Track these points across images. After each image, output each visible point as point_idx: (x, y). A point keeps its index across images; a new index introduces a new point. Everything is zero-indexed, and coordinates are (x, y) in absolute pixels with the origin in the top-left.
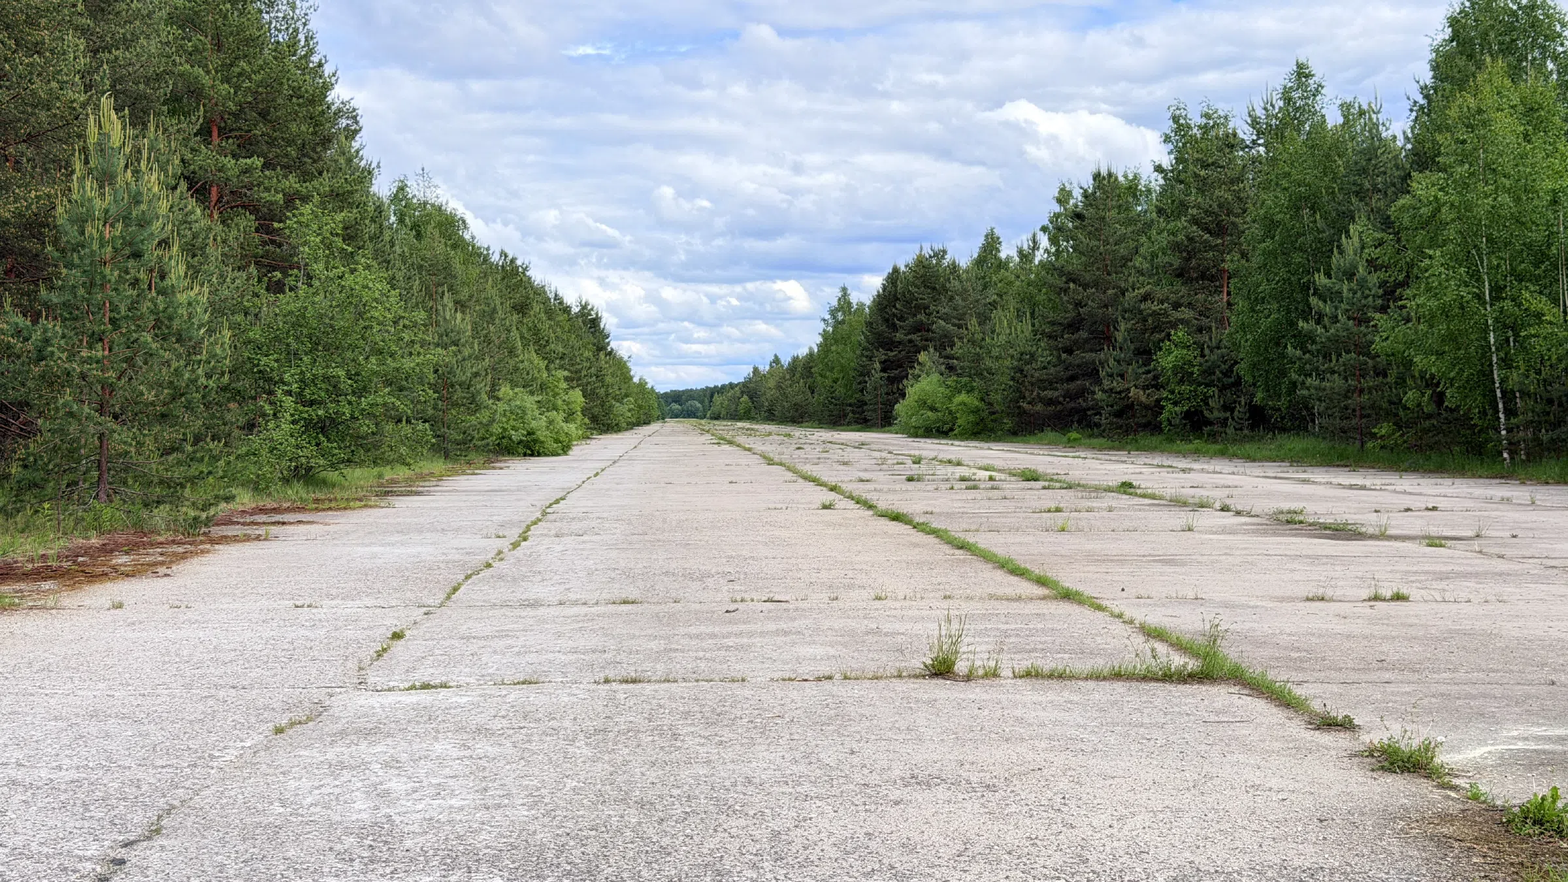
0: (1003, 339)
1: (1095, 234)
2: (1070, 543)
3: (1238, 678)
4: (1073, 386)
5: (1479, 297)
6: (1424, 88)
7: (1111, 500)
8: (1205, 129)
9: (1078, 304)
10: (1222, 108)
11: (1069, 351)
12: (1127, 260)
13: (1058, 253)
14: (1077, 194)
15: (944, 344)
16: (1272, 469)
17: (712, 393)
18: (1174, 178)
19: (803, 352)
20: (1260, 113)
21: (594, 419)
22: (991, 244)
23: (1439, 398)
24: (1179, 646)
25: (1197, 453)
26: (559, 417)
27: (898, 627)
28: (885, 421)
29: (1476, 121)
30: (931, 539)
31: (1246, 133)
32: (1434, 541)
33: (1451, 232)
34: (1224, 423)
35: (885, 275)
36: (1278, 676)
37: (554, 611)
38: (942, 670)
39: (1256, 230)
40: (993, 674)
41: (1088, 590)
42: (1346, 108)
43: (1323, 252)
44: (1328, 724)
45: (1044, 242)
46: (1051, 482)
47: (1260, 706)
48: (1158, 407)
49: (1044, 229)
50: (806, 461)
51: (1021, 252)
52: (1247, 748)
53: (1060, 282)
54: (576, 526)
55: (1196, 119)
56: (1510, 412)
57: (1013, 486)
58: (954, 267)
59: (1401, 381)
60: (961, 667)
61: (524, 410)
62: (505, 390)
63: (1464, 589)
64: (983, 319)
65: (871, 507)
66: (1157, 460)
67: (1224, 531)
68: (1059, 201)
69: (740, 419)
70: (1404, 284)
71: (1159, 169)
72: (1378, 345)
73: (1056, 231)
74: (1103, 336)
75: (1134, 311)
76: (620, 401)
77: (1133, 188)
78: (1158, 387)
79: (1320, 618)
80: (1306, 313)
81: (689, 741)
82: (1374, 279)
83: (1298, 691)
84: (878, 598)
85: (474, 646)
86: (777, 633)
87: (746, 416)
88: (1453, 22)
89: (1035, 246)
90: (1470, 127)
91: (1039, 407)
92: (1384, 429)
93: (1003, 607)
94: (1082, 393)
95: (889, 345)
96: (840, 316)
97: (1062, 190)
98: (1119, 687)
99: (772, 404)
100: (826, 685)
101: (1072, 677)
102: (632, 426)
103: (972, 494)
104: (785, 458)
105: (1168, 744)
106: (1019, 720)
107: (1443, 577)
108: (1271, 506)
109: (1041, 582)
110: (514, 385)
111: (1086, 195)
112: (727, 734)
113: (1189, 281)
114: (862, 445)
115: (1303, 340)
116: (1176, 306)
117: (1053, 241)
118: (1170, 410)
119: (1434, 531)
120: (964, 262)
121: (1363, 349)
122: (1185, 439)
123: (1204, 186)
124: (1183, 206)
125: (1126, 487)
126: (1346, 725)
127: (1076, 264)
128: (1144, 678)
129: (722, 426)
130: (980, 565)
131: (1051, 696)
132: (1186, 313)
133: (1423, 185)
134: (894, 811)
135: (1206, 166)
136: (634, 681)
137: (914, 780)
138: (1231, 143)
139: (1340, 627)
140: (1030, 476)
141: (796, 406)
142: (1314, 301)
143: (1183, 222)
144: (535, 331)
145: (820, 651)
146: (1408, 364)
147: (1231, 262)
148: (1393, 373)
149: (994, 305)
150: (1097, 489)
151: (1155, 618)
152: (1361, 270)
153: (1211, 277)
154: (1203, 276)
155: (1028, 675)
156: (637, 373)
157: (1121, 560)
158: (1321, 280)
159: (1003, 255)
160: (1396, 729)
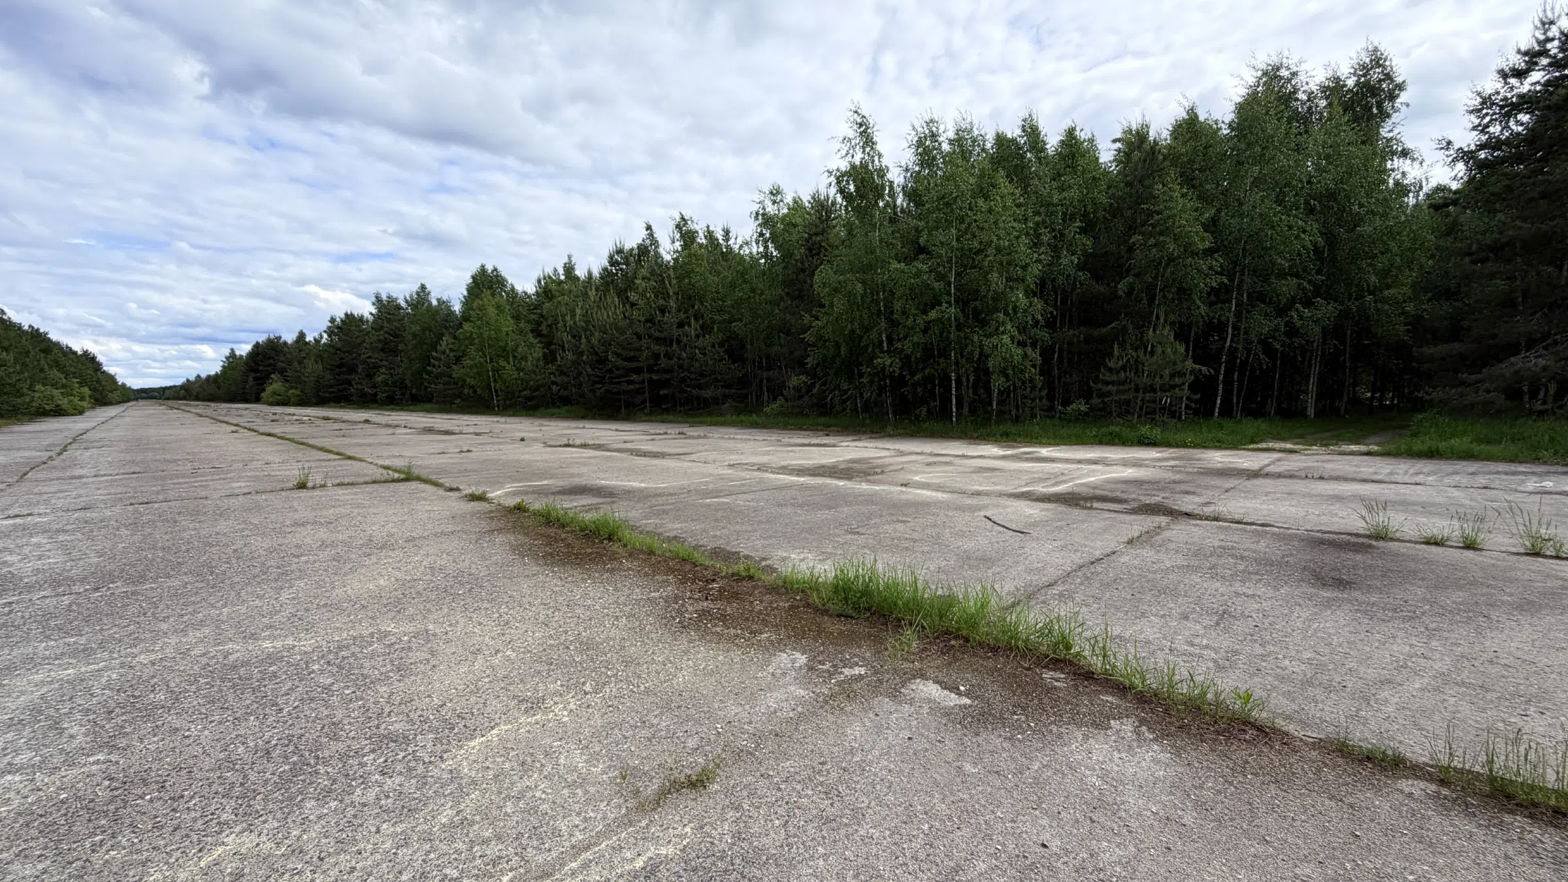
0: (309, 370)
1: (346, 335)
2: (347, 441)
3: (419, 479)
4: (341, 387)
5: (486, 361)
6: (464, 297)
7: (361, 426)
8: (388, 302)
9: (341, 359)
10: (395, 295)
11: (339, 375)
12: (360, 344)
13: (331, 341)
14: (338, 320)
15: (282, 372)
16: (421, 414)
17: (164, 389)
18: (377, 317)
19: (213, 373)
20: (408, 298)
21: (96, 400)
22: (302, 335)
23: (475, 392)
24: (396, 471)
25: (392, 410)
26: (76, 400)
27: (278, 473)
28: (257, 400)
29: (482, 308)
30: (287, 442)
31: (403, 304)
32: (477, 434)
33: (476, 341)
34: (401, 399)
35: (252, 344)
36: (433, 477)
37: (91, 480)
38: (302, 486)
39: (410, 337)
40: (323, 486)
41: (358, 456)
42: (438, 300)
43: (434, 346)
44: (451, 490)
45: (325, 336)
46: (336, 420)
47: (428, 487)
48: (376, 395)
49: (325, 332)
50: (220, 415)
51: (315, 339)
52: (425, 499)
53: (332, 350)
54: (96, 444)
55: (384, 297)
56: (497, 396)
57: (319, 422)
58: (285, 343)
59: (463, 386)
60: (310, 484)
61: (53, 397)
62: (38, 387)
63: (488, 447)
64: (300, 363)
65: (256, 431)
66: (377, 412)
67: (406, 434)
68: (330, 322)
69: (181, 399)
70: (462, 356)
71: (371, 314)
72: (454, 375)
73: (330, 332)
74: (353, 370)
75: (364, 362)
76: (111, 392)
77: (361, 319)
78: (376, 388)
79: (443, 460)
80: (429, 365)
81: (183, 523)
82: (452, 355)
83: (440, 481)
84: (266, 464)
85: (45, 497)
86: (220, 479)
87: (184, 398)
88: (473, 277)
89: (321, 337)
90: (481, 310)
91: (327, 395)
92: (458, 401)
93: (323, 464)
94: (345, 389)
95: (257, 371)
96: (231, 360)
97: (332, 318)
98: (376, 486)
99: (198, 394)
100: (249, 496)
101: (357, 484)
102: (119, 403)
103: (302, 425)
104: (208, 414)
105: (397, 501)
106: (338, 500)
107: (482, 444)
108: (422, 426)
109: (338, 454)
110: (44, 385)
111: (342, 320)
112: (203, 518)
113: (385, 352)
114: (246, 409)
115: (428, 373)
116: (381, 360)
117: (329, 336)
118: (381, 396)
119: (477, 431)
120: (290, 341)
121: (450, 376)
122: (388, 405)
123: (389, 321)
124: (382, 327)
125: (367, 421)
126: (458, 489)
127: (339, 345)
128: (385, 482)
129: (170, 403)
130: (309, 449)
131: (349, 491)
132: (385, 363)
133: (467, 327)
134: (290, 536)
135: (389, 314)
136: (147, 503)
137: (296, 524)
138: (399, 307)
139: (451, 461)
140: (326, 419)
141: (211, 395)
142: (432, 361)
143: (382, 333)
144: (57, 362)
145: (243, 484)
146: (465, 381)
147: (400, 347)
148: (460, 384)
149: (305, 358)
150: (355, 422)
151: (387, 463)
152: (448, 351)
153: (395, 352)
154: (390, 351)
155: (338, 485)
156: (120, 380)
157: (369, 445)
158: (434, 354)
159: (307, 340)
160: (474, 489)
